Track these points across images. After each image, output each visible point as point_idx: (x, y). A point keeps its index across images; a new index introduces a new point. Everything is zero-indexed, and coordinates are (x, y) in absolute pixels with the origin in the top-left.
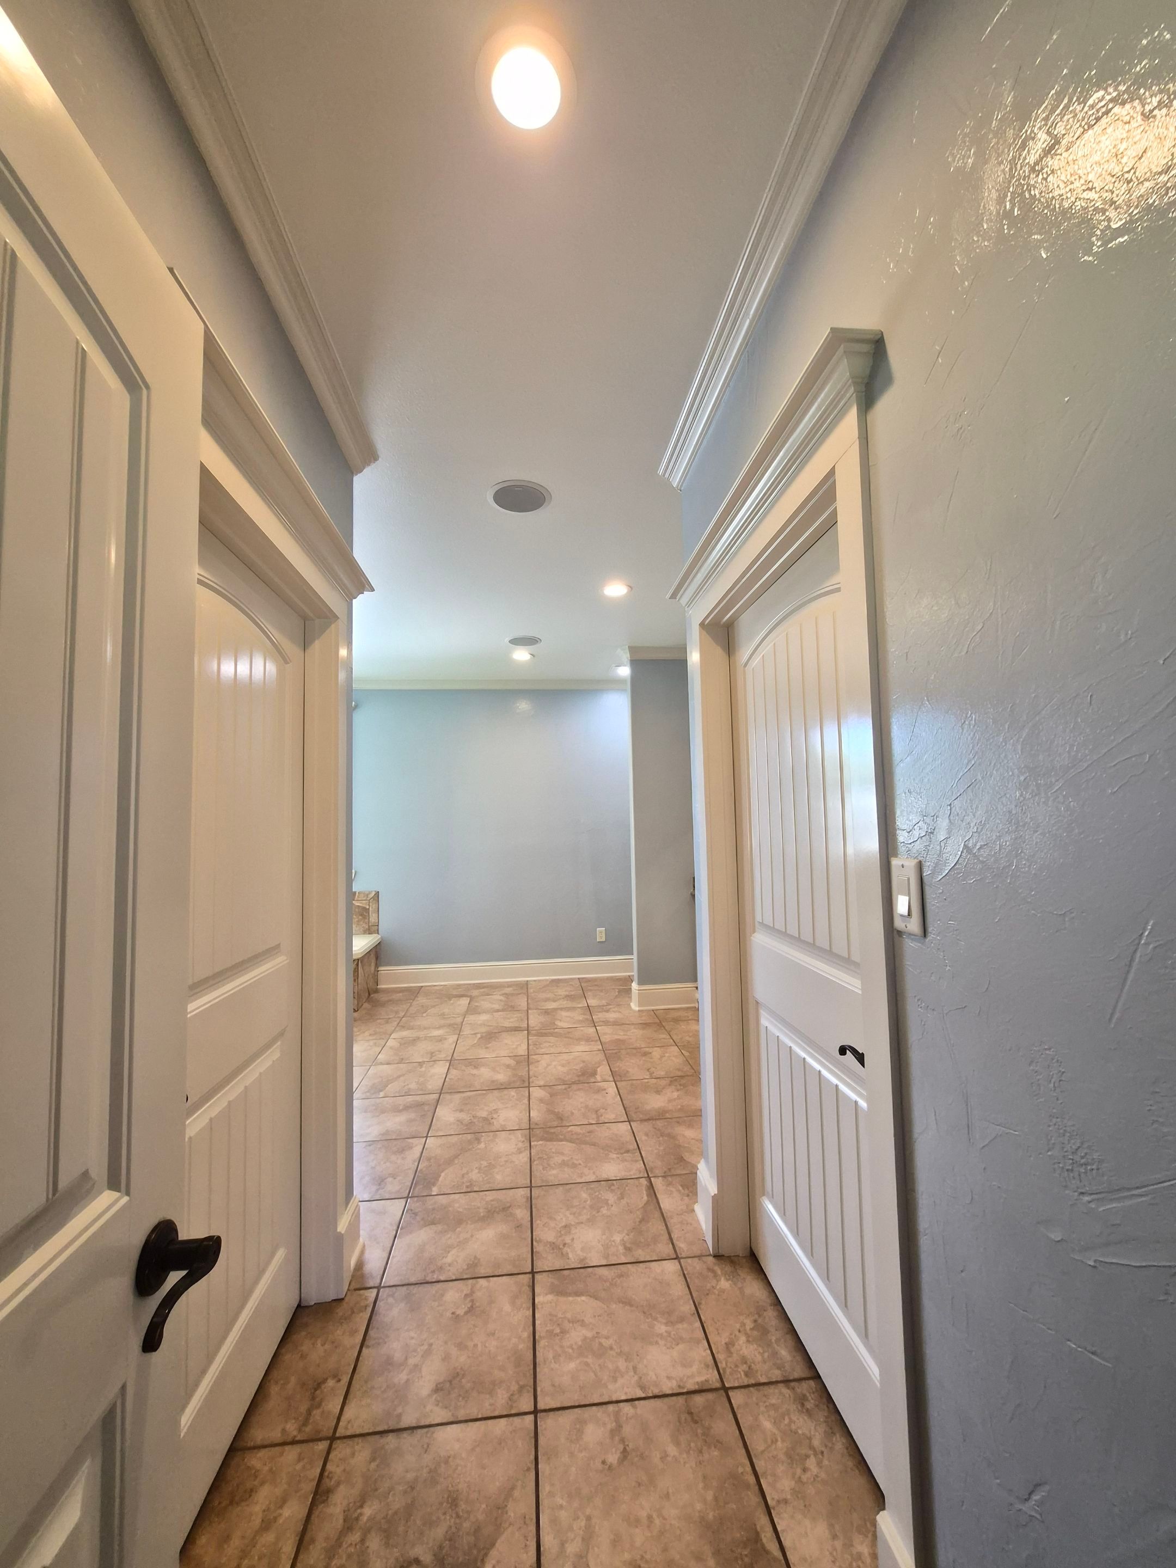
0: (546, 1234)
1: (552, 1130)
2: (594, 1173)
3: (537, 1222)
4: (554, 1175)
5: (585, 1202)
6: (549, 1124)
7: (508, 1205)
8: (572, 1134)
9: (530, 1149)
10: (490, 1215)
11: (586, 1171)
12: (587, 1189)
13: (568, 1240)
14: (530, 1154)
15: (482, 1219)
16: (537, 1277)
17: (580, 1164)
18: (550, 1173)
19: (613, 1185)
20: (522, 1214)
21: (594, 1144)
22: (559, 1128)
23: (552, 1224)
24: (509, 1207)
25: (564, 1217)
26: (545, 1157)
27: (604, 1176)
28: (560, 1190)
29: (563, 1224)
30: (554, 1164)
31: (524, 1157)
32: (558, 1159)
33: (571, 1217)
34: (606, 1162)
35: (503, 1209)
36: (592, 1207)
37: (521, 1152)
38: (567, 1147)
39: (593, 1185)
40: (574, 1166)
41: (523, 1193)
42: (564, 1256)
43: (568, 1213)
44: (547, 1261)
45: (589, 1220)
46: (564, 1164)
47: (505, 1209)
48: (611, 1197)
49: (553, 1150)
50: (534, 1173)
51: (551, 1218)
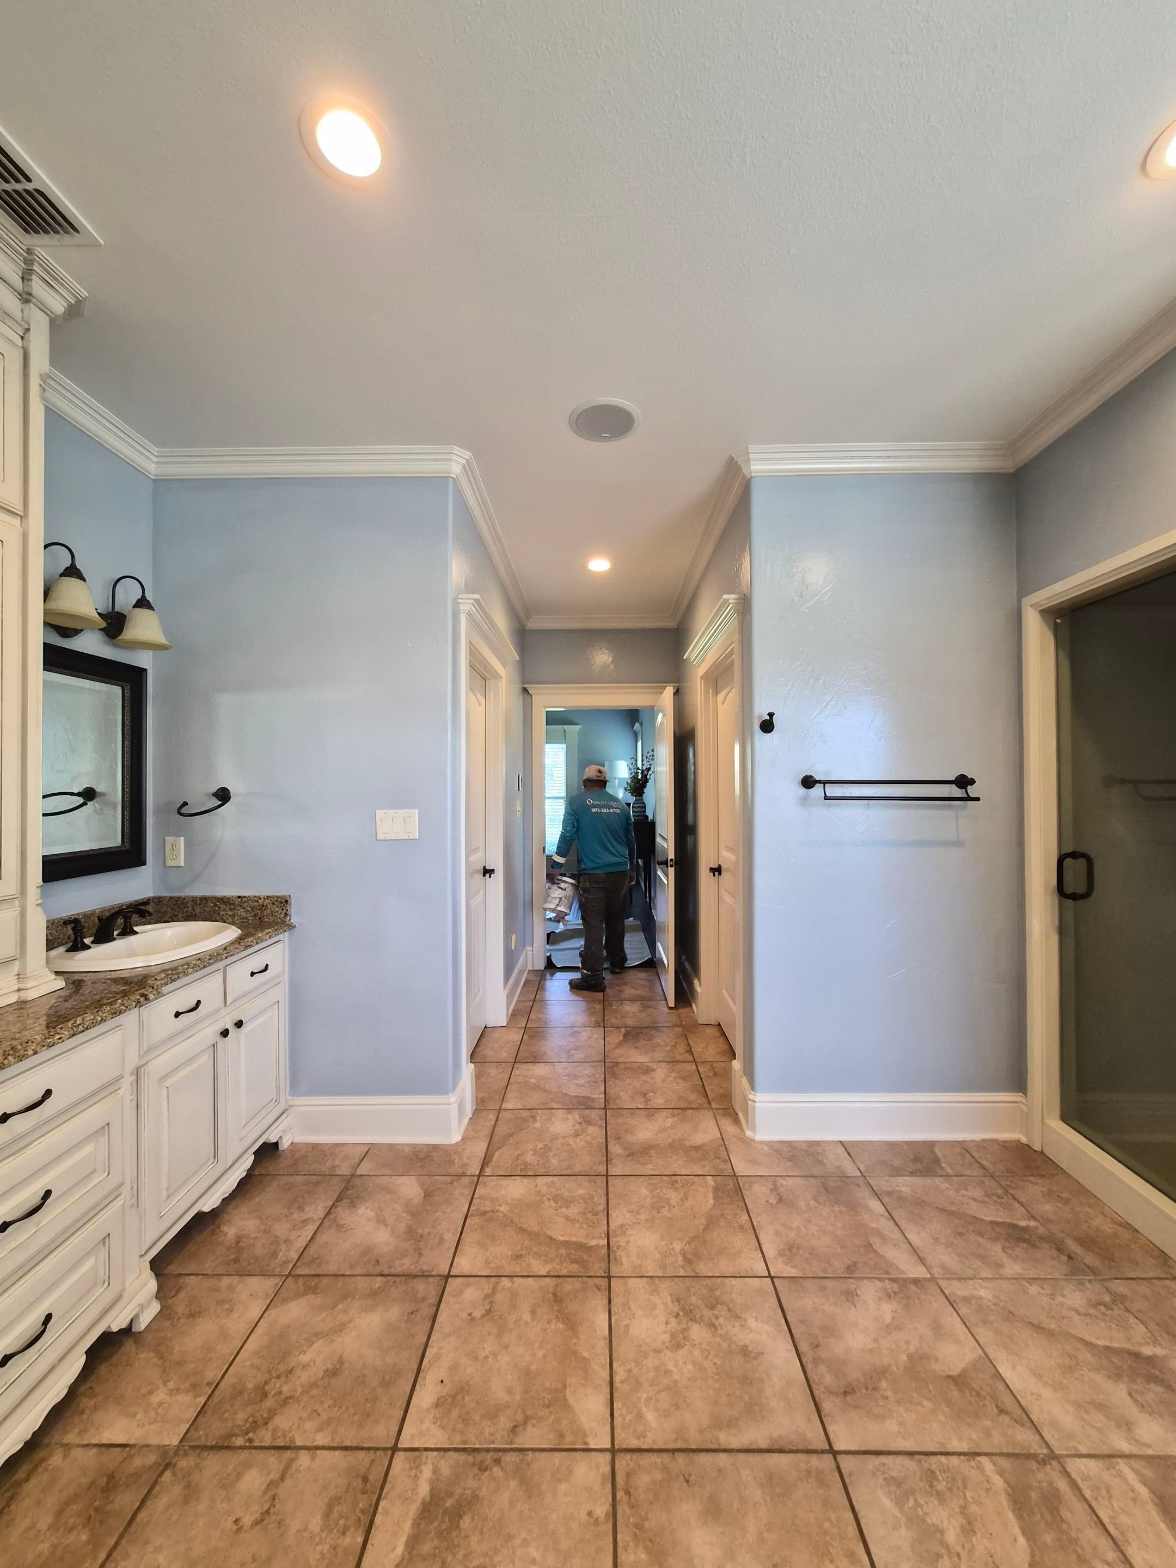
0: (595, 1133)
1: (574, 1268)
2: (536, 1186)
3: (603, 1140)
4: (579, 1188)
5: (556, 1155)
6: (577, 1284)
7: (629, 1158)
8: (546, 1255)
9: (608, 1231)
10: (645, 1150)
11: (544, 1190)
12: (549, 1167)
13: (578, 1126)
14: (608, 1223)
15: (651, 1147)
16: (603, 1106)
17: (549, 1199)
18: (586, 1191)
19: (521, 1170)
20: (615, 1149)
21: (522, 1230)
22: (564, 1272)
23: (589, 1138)
24: (628, 1156)
25: (579, 1143)
26: (589, 1215)
27: (526, 1181)
28: (578, 1168)
29: (579, 1137)
30: (579, 1203)
31: (618, 1217)
32: (574, 1211)
33: (571, 1143)
34: (518, 1200)
35: (633, 1155)
36: (550, 1149)
37: (621, 1226)
38: (560, 1231)
39: (542, 1171)
40: (556, 1198)
41: (615, 1169)
42: (581, 1116)
43: (574, 1146)
44: (595, 1115)
45: (557, 1139)
46: (567, 1203)
47: (631, 1154)
48: (530, 1158)
49: (578, 1225)
50: (603, 1192)
51: (589, 1143)
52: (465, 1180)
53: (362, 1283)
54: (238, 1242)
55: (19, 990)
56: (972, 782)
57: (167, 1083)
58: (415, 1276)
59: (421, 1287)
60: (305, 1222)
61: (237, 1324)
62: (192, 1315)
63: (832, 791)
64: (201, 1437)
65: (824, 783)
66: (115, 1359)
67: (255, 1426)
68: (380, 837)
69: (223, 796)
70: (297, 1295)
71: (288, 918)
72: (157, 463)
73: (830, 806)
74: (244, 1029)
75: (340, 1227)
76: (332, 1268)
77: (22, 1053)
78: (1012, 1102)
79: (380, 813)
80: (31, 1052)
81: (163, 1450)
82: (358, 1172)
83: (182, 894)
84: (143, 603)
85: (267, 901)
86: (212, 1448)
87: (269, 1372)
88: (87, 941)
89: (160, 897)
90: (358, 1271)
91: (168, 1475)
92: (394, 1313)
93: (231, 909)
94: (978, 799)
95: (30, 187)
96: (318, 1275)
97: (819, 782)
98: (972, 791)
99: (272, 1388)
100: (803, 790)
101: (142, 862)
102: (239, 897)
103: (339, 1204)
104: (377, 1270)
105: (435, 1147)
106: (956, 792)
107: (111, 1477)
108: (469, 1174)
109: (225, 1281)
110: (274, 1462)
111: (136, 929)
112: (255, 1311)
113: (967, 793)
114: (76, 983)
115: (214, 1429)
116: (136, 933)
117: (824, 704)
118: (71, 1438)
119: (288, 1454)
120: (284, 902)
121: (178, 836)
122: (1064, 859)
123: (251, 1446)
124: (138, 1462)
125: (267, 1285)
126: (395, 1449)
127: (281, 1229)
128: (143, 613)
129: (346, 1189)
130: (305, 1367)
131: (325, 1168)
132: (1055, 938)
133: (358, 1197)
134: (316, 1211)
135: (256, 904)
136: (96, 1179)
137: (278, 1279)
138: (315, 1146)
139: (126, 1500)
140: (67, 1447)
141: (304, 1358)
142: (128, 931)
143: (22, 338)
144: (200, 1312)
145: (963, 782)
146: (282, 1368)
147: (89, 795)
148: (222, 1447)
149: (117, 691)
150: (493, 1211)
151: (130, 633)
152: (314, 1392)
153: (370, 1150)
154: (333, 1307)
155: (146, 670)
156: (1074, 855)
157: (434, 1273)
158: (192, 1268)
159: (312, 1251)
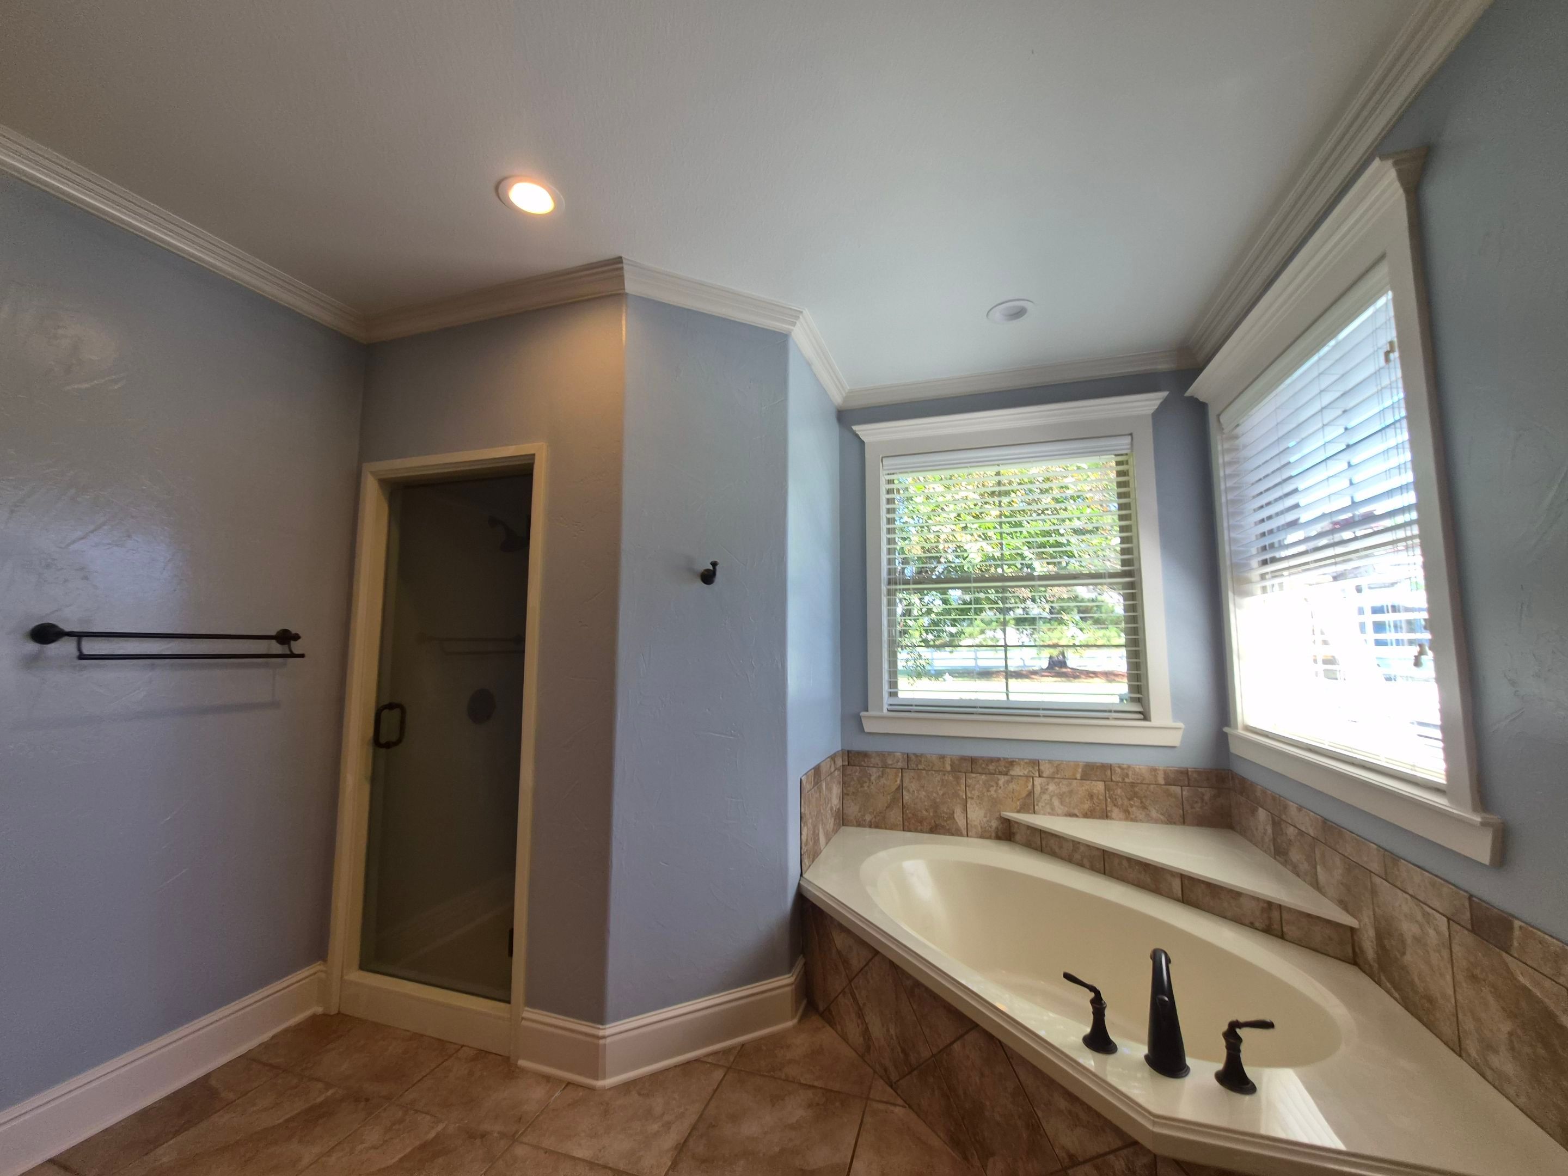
56: (296, 637)
63: (90, 647)
65: (80, 636)
73: (85, 667)
78: (311, 975)
94: (302, 656)
97: (70, 634)
98: (297, 647)
100: (33, 647)
106: (276, 648)
113: (290, 650)
117: (92, 527)
122: (382, 710)
132: (367, 788)
145: (285, 637)
156: (390, 706)
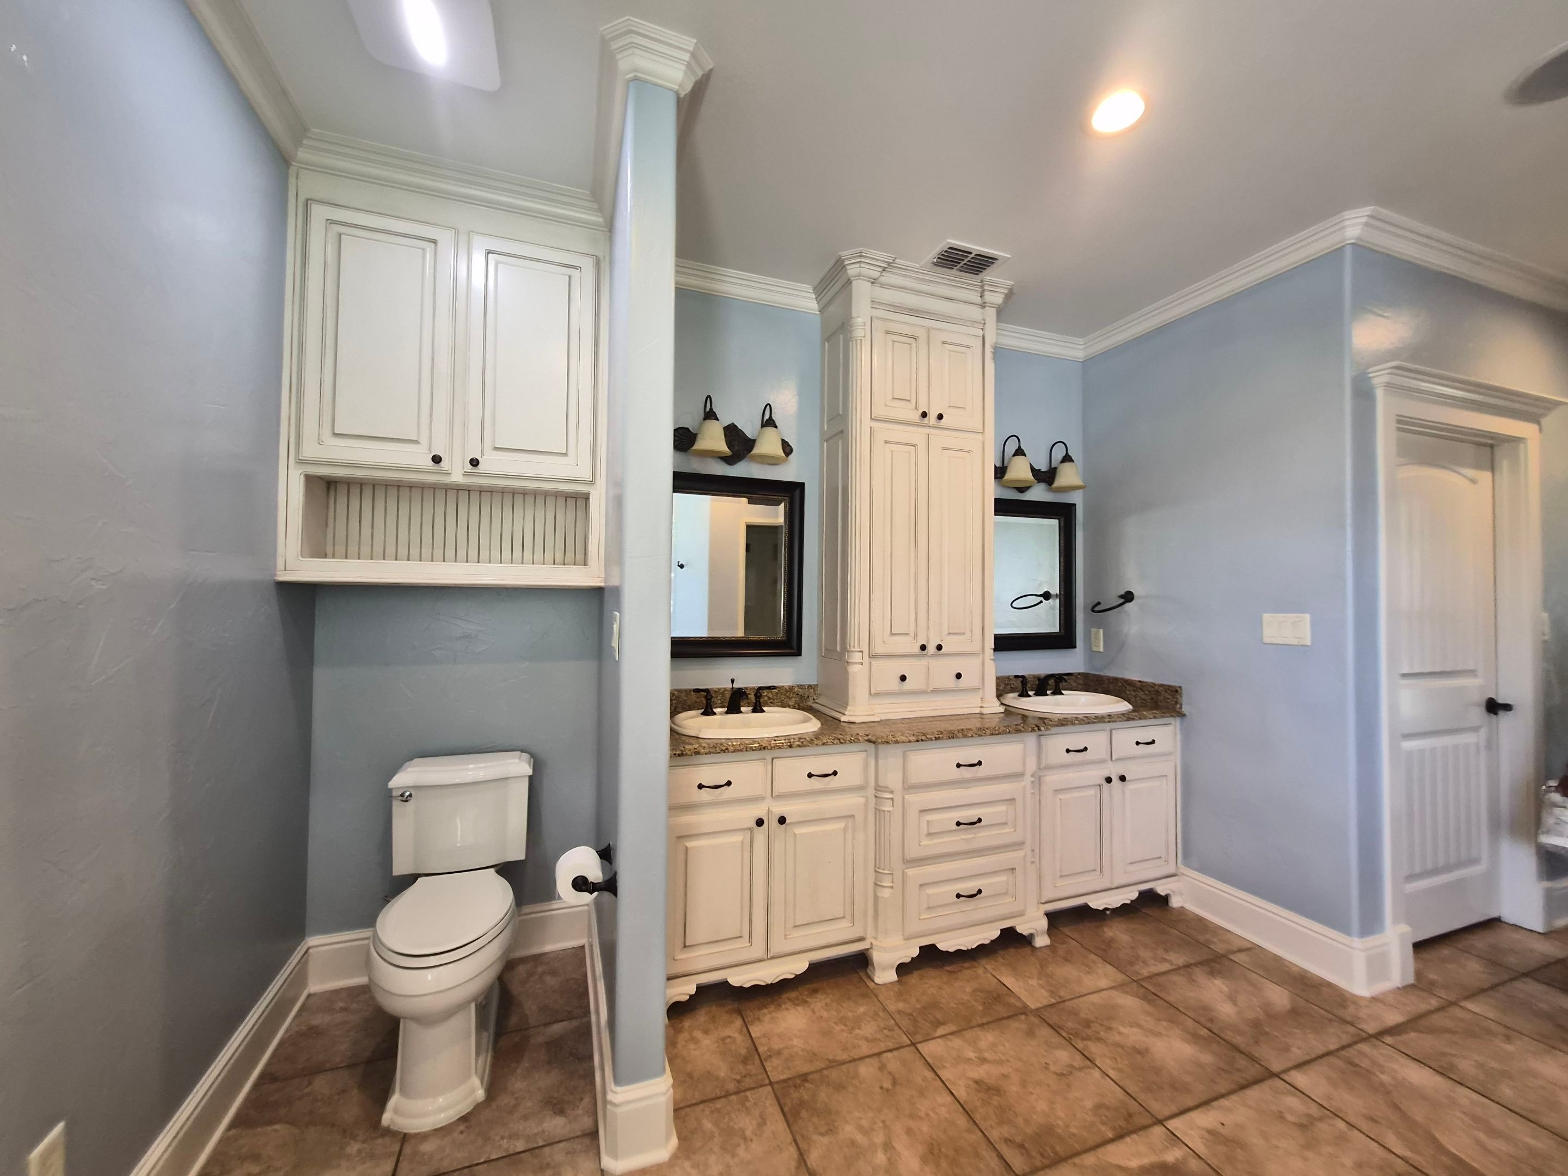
2: (1452, 1091)
8: (1414, 1145)
11: (1463, 1101)
19: (1441, 1067)
21: (1396, 1107)
27: (1438, 1078)
34: (1412, 1084)
38: (1456, 1145)
39: (1475, 1086)
40: (1477, 1119)
46: (1494, 1133)
52: (1351, 1029)
53: (1190, 1023)
54: (1110, 942)
55: (981, 707)
57: (1062, 796)
58: (1241, 1052)
59: (1242, 1062)
60: (1165, 960)
61: (1090, 982)
62: (1066, 960)
64: (1046, 1015)
66: (1019, 950)
67: (1076, 1035)
68: (1266, 640)
69: (1128, 597)
70: (1136, 996)
71: (1178, 706)
72: (1082, 349)
74: (1129, 786)
75: (1191, 980)
76: (1171, 999)
77: (965, 733)
79: (1267, 617)
80: (970, 735)
81: (1025, 1006)
82: (1232, 957)
83: (1102, 674)
84: (1067, 459)
85: (1161, 688)
86: (1049, 1025)
87: (1097, 1018)
88: (1030, 693)
89: (1087, 674)
90: (1192, 1015)
91: (1023, 1017)
92: (1207, 1058)
93: (1134, 690)
95: (972, 256)
96: (1156, 995)
99: (1095, 1027)
101: (1074, 646)
102: (1140, 682)
103: (1199, 966)
104: (1209, 1025)
105: (1329, 985)
107: (999, 996)
108: (1360, 1026)
109: (1092, 957)
110: (1078, 1061)
111: (1063, 692)
112: (1103, 983)
114: (1009, 711)
115: (1054, 1018)
116: (1062, 694)
118: (988, 967)
119: (1089, 1063)
120: (1175, 691)
121: (1099, 627)
123: (1069, 1041)
124: (1012, 1000)
125: (1120, 977)
126: (1160, 1122)
127: (1144, 953)
128: (1067, 465)
129: (1213, 961)
130: (1120, 1033)
131: (1201, 938)
133: (1220, 972)
134: (1178, 959)
135: (1152, 689)
136: (1007, 830)
137: (1127, 978)
138: (1200, 920)
139: (1002, 1011)
140: (986, 970)
141: (1122, 1029)
142: (1057, 692)
143: (982, 329)
144: (1070, 961)
146: (1106, 1023)
147: (1047, 596)
148: (1055, 1028)
149: (1055, 522)
150: (1367, 1070)
151: (1060, 481)
152: (1120, 1050)
153: (1251, 949)
154: (1160, 1020)
155: (1074, 505)
157: (1262, 1063)
158: (1075, 936)
159: (1162, 979)
